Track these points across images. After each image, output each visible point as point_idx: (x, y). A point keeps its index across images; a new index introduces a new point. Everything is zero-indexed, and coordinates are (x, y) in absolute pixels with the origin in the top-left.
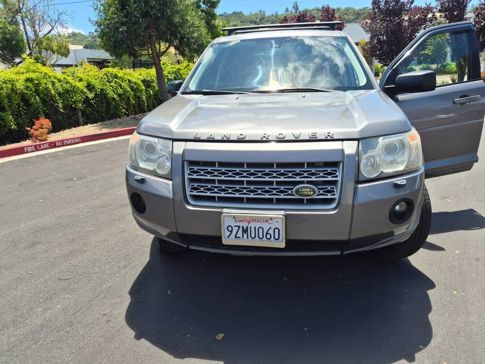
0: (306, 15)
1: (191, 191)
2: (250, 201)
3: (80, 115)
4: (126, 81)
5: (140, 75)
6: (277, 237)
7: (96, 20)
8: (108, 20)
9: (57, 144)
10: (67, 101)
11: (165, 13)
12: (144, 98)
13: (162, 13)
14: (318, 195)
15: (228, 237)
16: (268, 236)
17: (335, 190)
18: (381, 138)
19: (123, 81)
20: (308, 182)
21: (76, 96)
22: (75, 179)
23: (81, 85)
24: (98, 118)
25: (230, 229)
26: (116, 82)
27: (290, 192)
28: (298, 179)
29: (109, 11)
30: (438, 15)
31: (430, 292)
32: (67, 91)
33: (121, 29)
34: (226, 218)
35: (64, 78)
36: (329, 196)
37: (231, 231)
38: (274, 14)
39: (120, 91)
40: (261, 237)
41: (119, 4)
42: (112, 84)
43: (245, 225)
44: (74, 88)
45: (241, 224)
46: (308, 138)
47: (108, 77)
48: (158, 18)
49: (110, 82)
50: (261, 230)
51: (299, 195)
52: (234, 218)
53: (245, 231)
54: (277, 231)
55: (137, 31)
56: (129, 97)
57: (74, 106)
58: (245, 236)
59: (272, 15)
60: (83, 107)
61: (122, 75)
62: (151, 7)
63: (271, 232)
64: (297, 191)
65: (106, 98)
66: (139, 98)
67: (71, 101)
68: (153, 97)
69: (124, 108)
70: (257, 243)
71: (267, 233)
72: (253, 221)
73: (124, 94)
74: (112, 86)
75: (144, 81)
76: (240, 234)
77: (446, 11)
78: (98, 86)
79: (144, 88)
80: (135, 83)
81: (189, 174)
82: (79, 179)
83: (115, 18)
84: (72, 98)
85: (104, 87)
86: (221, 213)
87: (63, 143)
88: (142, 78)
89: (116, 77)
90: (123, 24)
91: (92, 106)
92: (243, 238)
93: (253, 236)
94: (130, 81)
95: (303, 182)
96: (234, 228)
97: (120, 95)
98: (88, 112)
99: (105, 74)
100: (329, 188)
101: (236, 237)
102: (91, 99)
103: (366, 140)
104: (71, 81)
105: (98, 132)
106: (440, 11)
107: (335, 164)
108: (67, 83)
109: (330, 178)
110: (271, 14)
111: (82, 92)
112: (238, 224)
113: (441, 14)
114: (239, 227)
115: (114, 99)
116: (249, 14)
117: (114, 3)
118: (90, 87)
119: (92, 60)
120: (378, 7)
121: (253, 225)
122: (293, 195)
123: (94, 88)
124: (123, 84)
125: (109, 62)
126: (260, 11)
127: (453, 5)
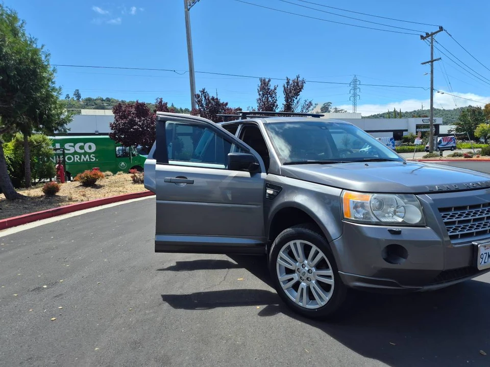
15: (481, 263)
22: (45, 286)
25: (482, 256)
34: (481, 248)
37: (483, 259)
45: (487, 251)
52: (485, 246)
53: (489, 256)
82: (49, 285)
92: (488, 262)
101: (485, 262)
114: (487, 254)
120: (202, 105)
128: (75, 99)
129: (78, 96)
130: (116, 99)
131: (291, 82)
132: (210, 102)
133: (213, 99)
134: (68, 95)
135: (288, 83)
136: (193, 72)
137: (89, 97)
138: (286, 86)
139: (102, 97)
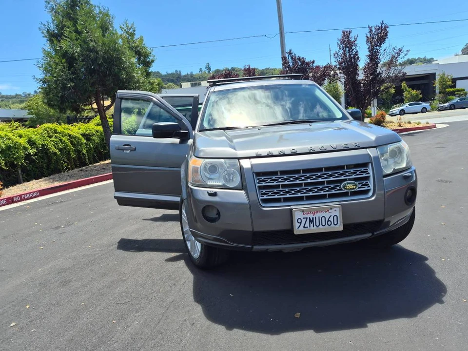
0: (231, 73)
1: (261, 196)
2: (309, 198)
3: (20, 172)
4: (66, 135)
5: (79, 129)
6: (336, 223)
7: (41, 78)
8: (55, 77)
9: (15, 199)
10: (8, 158)
11: (113, 70)
12: (84, 151)
13: (110, 70)
14: (359, 188)
15: (298, 228)
16: (329, 223)
17: (369, 183)
18: (389, 145)
19: (63, 136)
20: (350, 180)
21: (18, 153)
22: (63, 226)
23: (23, 141)
24: (38, 174)
25: (299, 221)
26: (56, 137)
27: (338, 188)
28: (343, 178)
29: (56, 69)
30: (338, 72)
31: (427, 262)
32: (9, 148)
33: (69, 85)
34: (296, 213)
35: (6, 135)
36: (366, 188)
37: (301, 223)
38: (189, 73)
39: (61, 146)
40: (324, 224)
41: (66, 62)
42: (53, 139)
43: (311, 216)
44: (15, 145)
45: (308, 216)
46: (343, 148)
47: (48, 132)
48: (105, 76)
49: (50, 137)
50: (324, 218)
51: (346, 189)
52: (303, 211)
53: (311, 221)
54: (335, 217)
55: (85, 86)
56: (69, 151)
57: (15, 163)
58: (312, 225)
59: (188, 74)
60: (26, 163)
61: (62, 130)
62: (99, 65)
63: (331, 219)
64: (344, 186)
65: (46, 153)
66: (78, 152)
67: (13, 157)
68: (93, 149)
69: (65, 162)
70: (321, 229)
71: (328, 221)
72: (317, 212)
73: (65, 149)
74: (53, 141)
75: (83, 135)
76: (307, 225)
77: (343, 68)
78: (40, 142)
79: (85, 141)
80: (75, 138)
81: (258, 183)
82: (67, 225)
83: (62, 75)
84: (14, 154)
85: (45, 143)
86: (291, 210)
87: (21, 198)
88: (81, 131)
89: (55, 131)
90: (72, 80)
91: (32, 161)
92: (310, 227)
93: (318, 225)
94: (70, 136)
95: (346, 180)
96: (303, 220)
97: (60, 150)
98: (28, 168)
99: (45, 130)
100: (364, 183)
101: (304, 227)
102: (32, 155)
103: (381, 147)
104: (12, 137)
105: (50, 186)
106: (339, 69)
107: (365, 165)
108: (9, 139)
109: (364, 175)
110: (186, 74)
111: (25, 148)
112: (306, 216)
113: (340, 71)
114: (307, 218)
115: (55, 154)
116: (166, 73)
117: (61, 62)
118: (31, 142)
119: (6, 119)
120: (289, 67)
121: (317, 215)
122: (342, 190)
123: (35, 143)
124: (64, 139)
125: (26, 121)
126: (176, 71)
127: (348, 64)
128: (207, 72)
129: (209, 68)
130: (239, 68)
131: (373, 29)
132: (296, 62)
133: (299, 59)
134: (201, 69)
135: (371, 31)
136: (283, 33)
137: (216, 69)
138: (369, 36)
139: (228, 67)
